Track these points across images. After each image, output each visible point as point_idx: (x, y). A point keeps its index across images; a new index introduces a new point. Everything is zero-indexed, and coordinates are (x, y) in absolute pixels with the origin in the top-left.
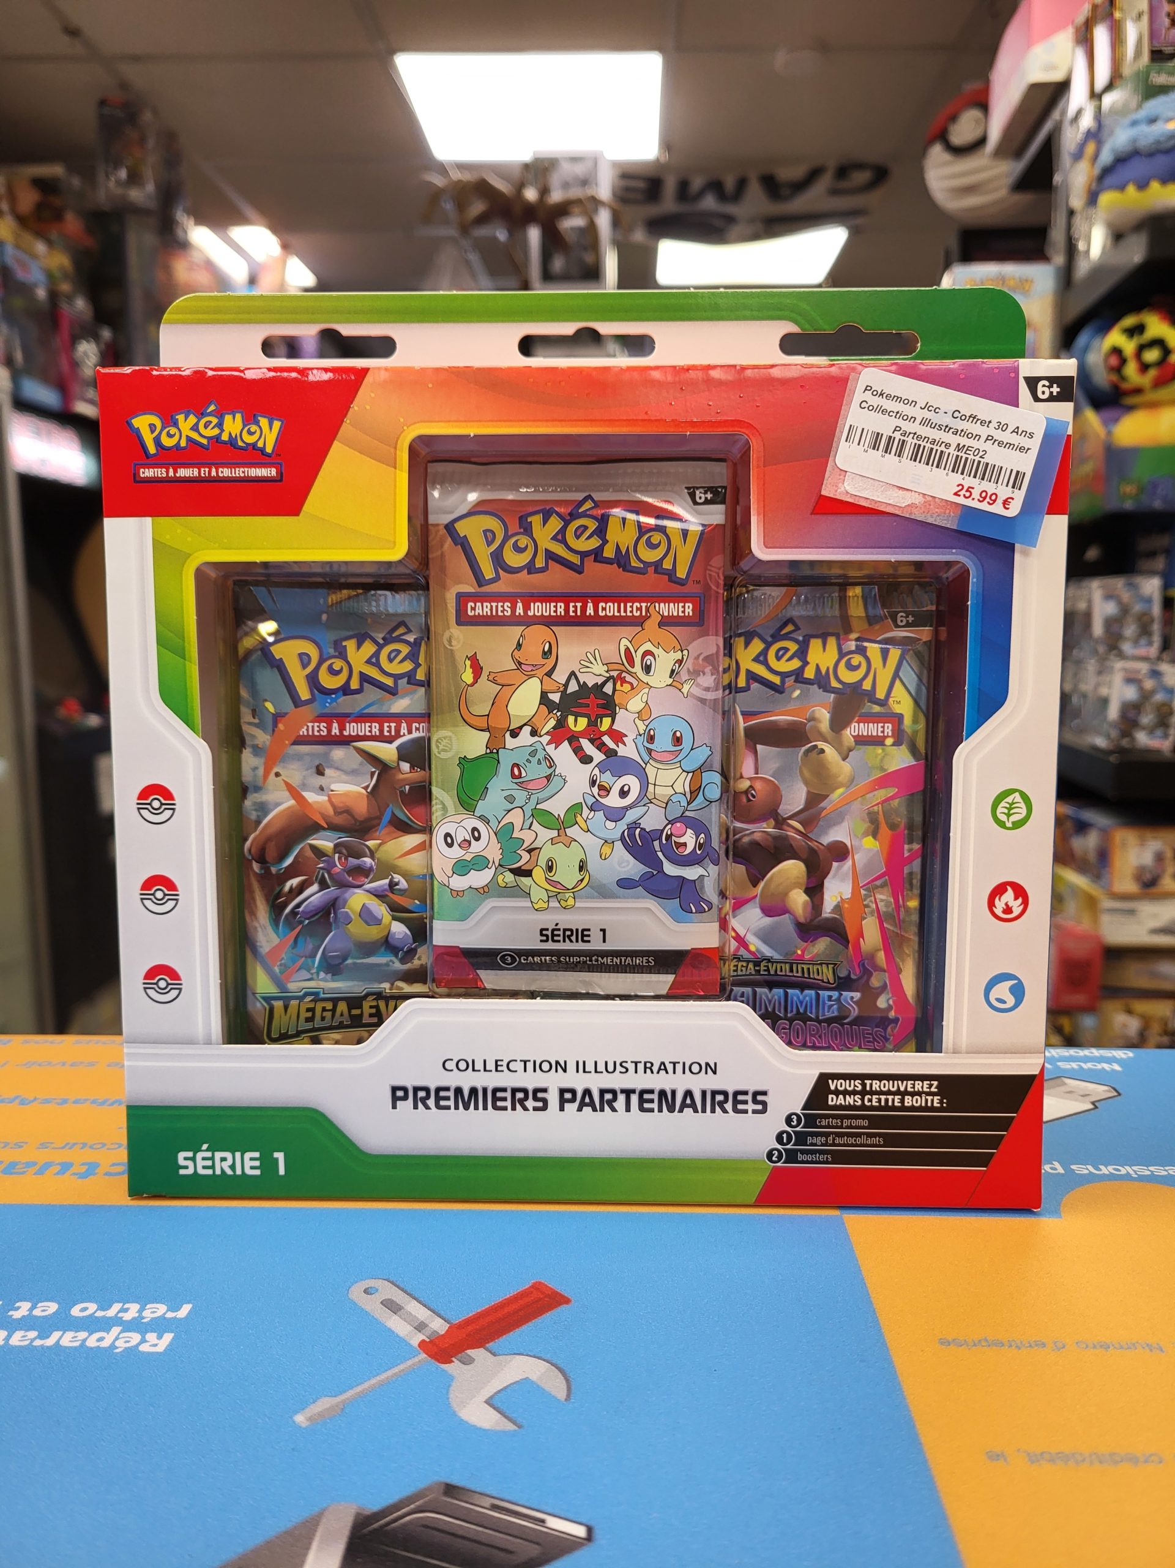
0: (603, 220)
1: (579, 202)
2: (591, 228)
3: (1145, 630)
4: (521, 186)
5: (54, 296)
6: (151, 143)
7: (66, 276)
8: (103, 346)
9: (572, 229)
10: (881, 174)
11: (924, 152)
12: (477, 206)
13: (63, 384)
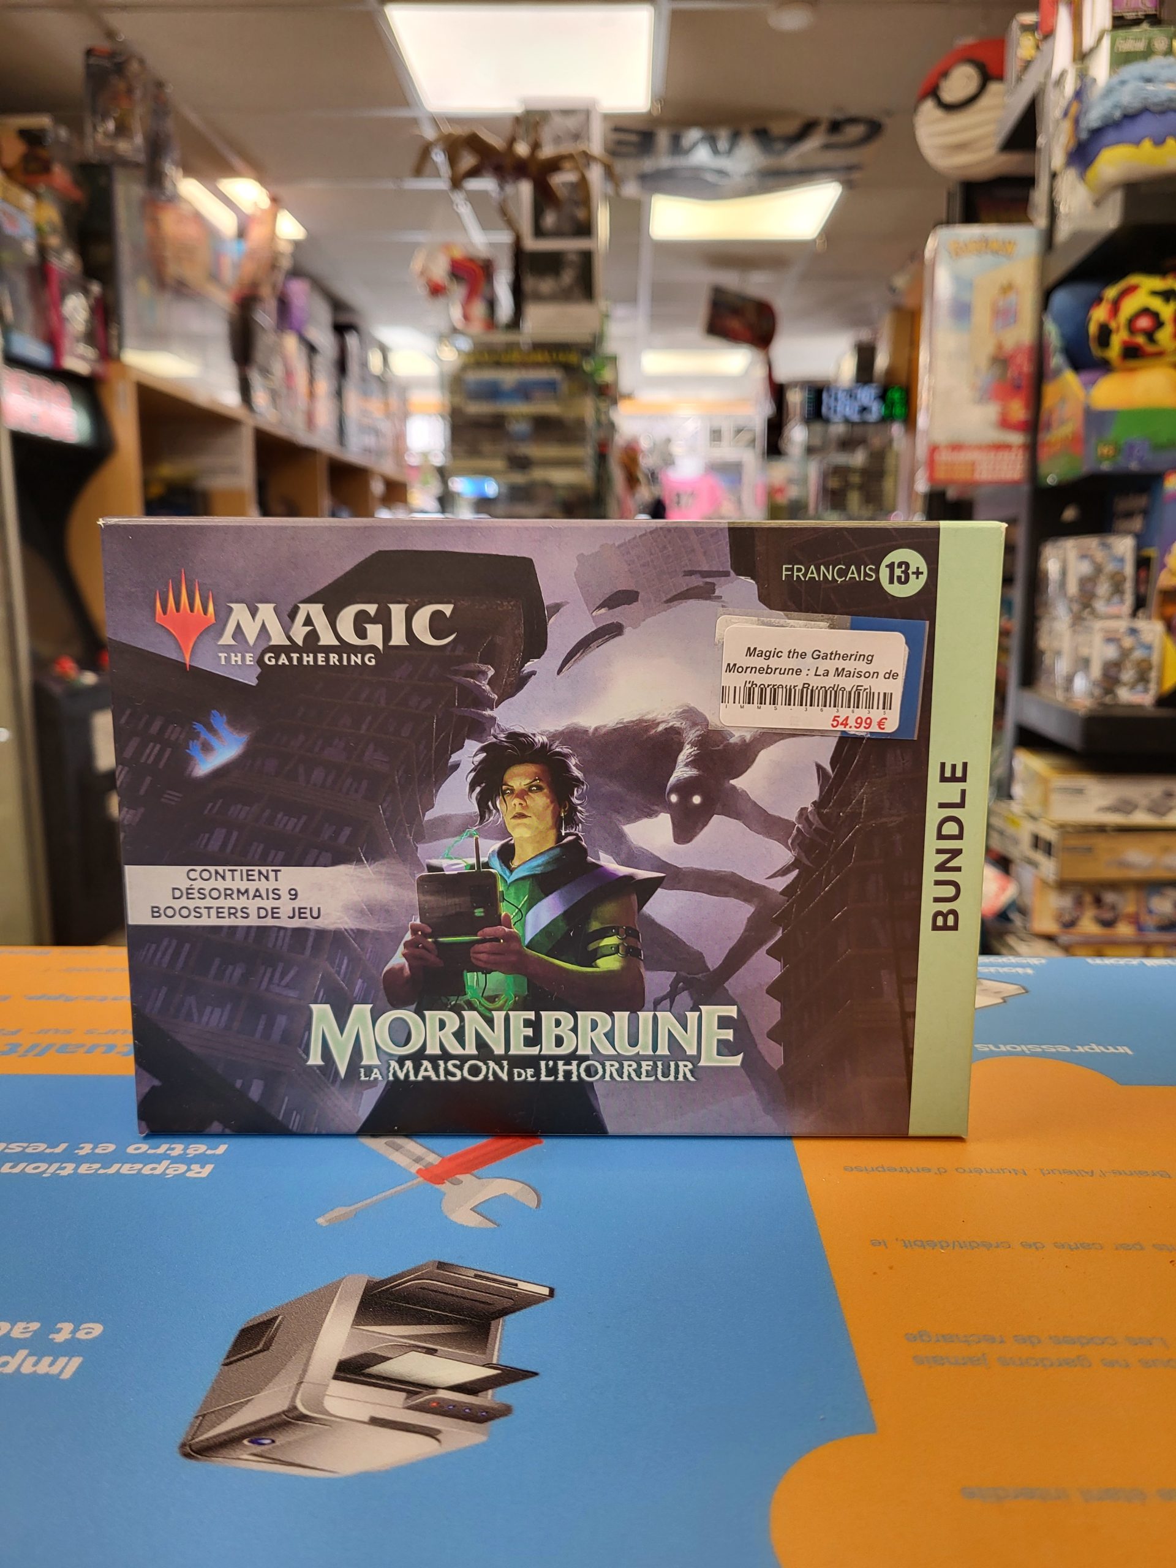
0: (595, 175)
1: (570, 157)
2: (583, 184)
3: (1117, 589)
4: (512, 141)
5: (42, 250)
6: (138, 94)
7: (54, 231)
8: (92, 301)
9: (564, 184)
10: (874, 129)
11: (915, 109)
12: (468, 161)
13: (53, 340)
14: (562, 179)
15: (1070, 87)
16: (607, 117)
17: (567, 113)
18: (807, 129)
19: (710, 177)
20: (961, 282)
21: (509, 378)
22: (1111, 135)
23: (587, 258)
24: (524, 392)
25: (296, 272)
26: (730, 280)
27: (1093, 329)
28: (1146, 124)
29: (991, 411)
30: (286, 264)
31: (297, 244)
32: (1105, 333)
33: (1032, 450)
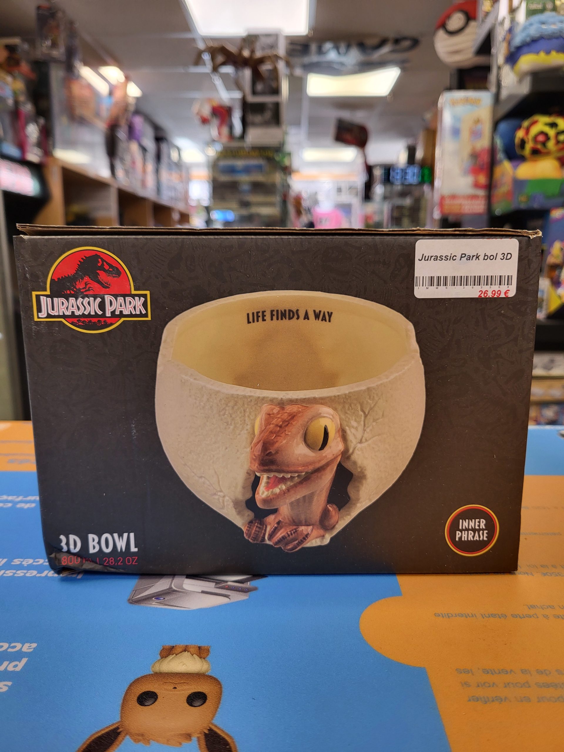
0: (281, 66)
1: (269, 57)
2: (275, 70)
4: (241, 50)
5: (17, 103)
6: (62, 27)
7: (22, 93)
8: (40, 127)
9: (266, 70)
10: (415, 42)
11: (434, 33)
12: (220, 59)
13: (22, 146)
14: (266, 67)
15: (507, 25)
16: (287, 37)
17: (268, 35)
18: (383, 42)
19: (336, 66)
20: (456, 118)
21: (240, 163)
22: (525, 49)
23: (277, 106)
24: (247, 170)
25: (137, 112)
26: (346, 115)
27: (517, 141)
28: (542, 44)
29: (469, 180)
30: (132, 109)
31: (138, 99)
32: (523, 143)
33: (489, 198)
